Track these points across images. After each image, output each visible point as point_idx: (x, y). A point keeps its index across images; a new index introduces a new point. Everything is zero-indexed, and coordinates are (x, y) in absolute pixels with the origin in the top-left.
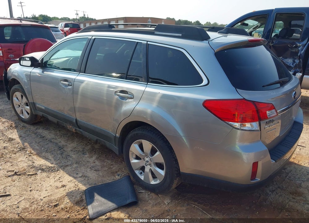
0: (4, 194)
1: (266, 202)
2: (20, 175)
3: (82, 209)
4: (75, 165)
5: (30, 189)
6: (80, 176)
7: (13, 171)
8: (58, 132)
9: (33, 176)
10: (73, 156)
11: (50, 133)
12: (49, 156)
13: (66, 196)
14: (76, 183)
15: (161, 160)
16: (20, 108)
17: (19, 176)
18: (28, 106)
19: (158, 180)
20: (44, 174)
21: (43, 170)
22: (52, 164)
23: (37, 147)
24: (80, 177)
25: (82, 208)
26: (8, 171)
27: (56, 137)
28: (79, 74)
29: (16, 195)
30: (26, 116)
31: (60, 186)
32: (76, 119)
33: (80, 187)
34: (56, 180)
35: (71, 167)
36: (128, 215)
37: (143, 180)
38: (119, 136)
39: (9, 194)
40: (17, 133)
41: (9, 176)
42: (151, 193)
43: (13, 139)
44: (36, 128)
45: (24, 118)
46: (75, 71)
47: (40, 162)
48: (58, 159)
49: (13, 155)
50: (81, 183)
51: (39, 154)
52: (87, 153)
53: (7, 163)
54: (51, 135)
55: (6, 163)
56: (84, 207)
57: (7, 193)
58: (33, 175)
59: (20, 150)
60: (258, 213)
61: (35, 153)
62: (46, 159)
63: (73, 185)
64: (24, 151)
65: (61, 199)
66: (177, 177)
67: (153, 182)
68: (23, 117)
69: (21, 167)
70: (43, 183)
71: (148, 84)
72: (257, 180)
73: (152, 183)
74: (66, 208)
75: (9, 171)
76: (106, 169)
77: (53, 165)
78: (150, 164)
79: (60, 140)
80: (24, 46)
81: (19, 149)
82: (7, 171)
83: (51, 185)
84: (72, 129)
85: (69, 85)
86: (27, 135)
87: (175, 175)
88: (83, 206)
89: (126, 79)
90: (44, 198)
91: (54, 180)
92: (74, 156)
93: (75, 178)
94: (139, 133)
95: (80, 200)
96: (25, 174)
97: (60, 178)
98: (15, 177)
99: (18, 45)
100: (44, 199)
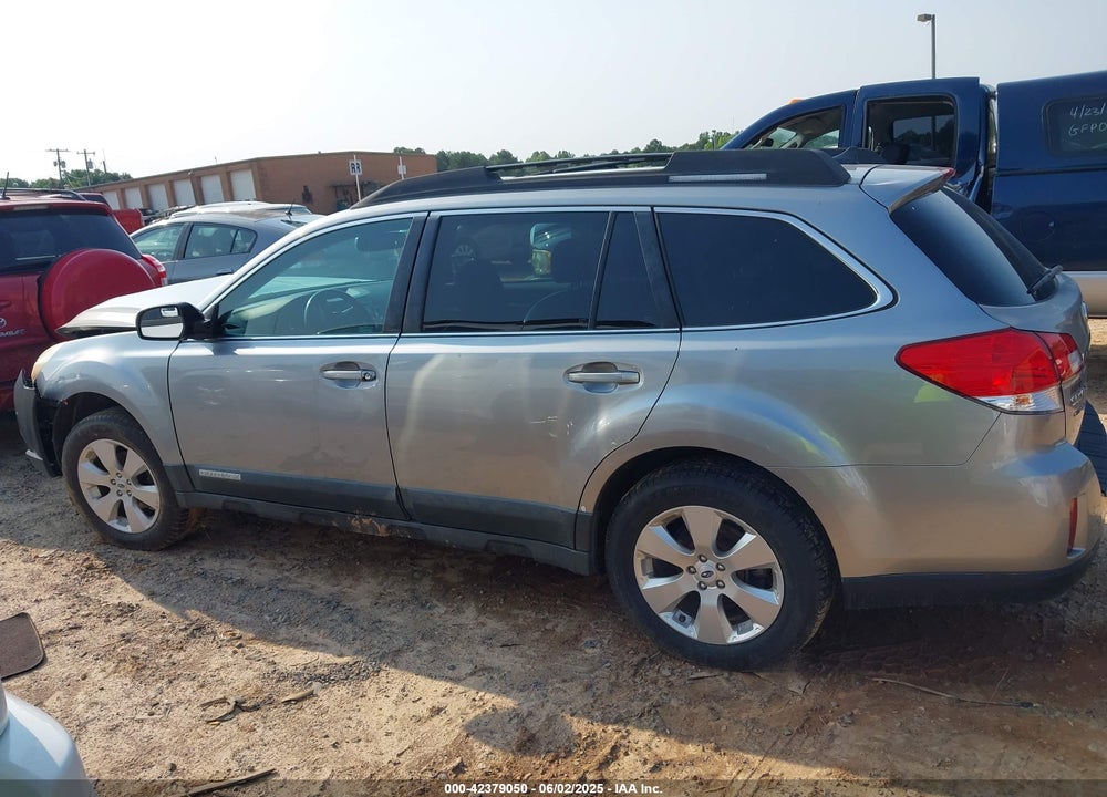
0: (249, 775)
1: (1066, 633)
2: (256, 708)
3: (552, 762)
4: (424, 646)
5: (328, 743)
6: (470, 672)
7: (224, 701)
8: (281, 559)
9: (307, 702)
10: (392, 619)
11: (254, 565)
12: (308, 634)
13: (468, 736)
14: (472, 693)
15: (766, 557)
16: (112, 499)
17: (256, 713)
18: (153, 484)
19: (755, 626)
20: (341, 691)
21: (325, 680)
22: (341, 655)
23: (244, 617)
24: (471, 675)
25: (550, 758)
26: (206, 706)
27: (286, 574)
28: (400, 336)
29: (296, 768)
30: (137, 523)
31: (426, 713)
32: (398, 489)
33: (494, 701)
34: (394, 697)
35: (415, 652)
36: (713, 744)
37: (696, 637)
38: (591, 511)
39: (265, 770)
40: (129, 587)
41: (222, 719)
42: (731, 675)
43: (131, 609)
44: (188, 557)
45: (129, 531)
46: (376, 329)
47: (294, 658)
48: (352, 636)
49: (181, 656)
50: (488, 691)
51: (266, 636)
52: (435, 602)
53: (175, 682)
54: (262, 571)
55: (171, 682)
56: (553, 754)
57: (260, 770)
58: (303, 698)
59: (192, 635)
60: (1063, 662)
61: (251, 636)
62: (308, 645)
63: (463, 702)
64: (208, 634)
65: (458, 746)
66: (824, 599)
67: (736, 638)
68: (128, 529)
69: (240, 684)
70: (357, 716)
71: (683, 329)
72: (1078, 551)
73: (735, 640)
74: (500, 770)
75: (210, 704)
76: (537, 635)
77: (345, 659)
78: (718, 581)
79: (306, 580)
80: (38, 281)
81: (182, 634)
82: (203, 705)
83: (391, 717)
84: (375, 529)
85: (364, 379)
86: (174, 586)
87: (821, 593)
88: (549, 752)
89: (595, 329)
90: (399, 755)
91: (389, 702)
92: (397, 619)
93: (456, 680)
94: (673, 487)
95: (525, 738)
96: (270, 701)
97: (403, 690)
98: (244, 718)
99: (19, 279)
100: (401, 760)
